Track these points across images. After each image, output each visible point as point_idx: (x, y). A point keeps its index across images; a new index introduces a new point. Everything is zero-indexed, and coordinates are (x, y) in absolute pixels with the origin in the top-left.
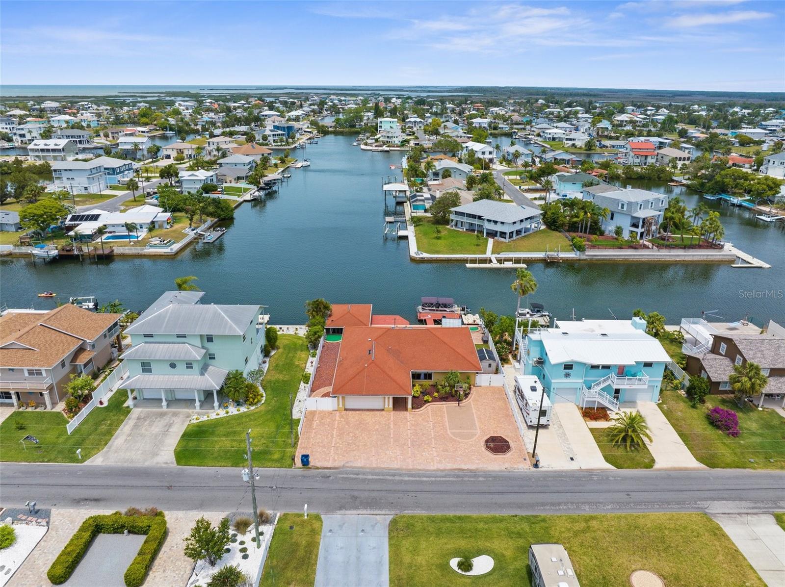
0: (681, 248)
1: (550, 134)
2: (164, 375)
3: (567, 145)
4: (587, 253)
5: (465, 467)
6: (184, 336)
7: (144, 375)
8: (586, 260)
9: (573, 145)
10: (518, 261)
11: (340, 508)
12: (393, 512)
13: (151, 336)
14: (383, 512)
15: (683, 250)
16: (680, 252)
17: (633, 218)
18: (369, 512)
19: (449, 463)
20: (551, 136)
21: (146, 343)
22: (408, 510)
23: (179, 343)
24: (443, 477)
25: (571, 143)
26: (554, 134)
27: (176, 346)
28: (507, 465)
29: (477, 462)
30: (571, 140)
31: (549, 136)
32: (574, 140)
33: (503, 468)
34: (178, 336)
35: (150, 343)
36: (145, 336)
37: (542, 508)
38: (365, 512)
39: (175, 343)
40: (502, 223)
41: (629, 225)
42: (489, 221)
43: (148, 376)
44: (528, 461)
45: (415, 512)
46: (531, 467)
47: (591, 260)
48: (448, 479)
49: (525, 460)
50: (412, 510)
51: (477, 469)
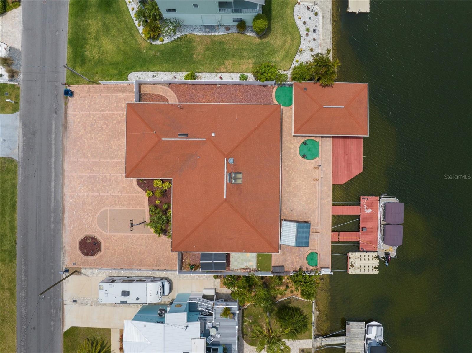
5: (66, 216)
11: (24, 124)
12: (20, 160)
14: (20, 154)
18: (21, 144)
19: (70, 203)
22: (22, 170)
24: (55, 198)
28: (67, 248)
29: (72, 226)
33: (64, 245)
37: (23, 263)
38: (21, 141)
44: (71, 266)
45: (20, 175)
46: (65, 266)
48: (53, 201)
49: (74, 264)
50: (22, 173)
51: (63, 224)
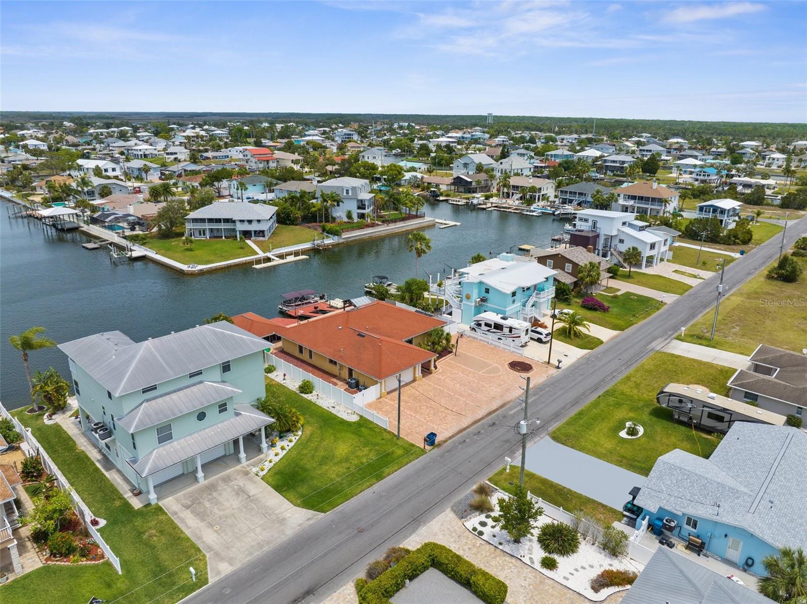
0: (400, 221)
1: (140, 150)
2: (190, 435)
3: (169, 160)
4: (343, 237)
6: (200, 373)
7: (163, 446)
8: (343, 243)
9: (176, 159)
10: (296, 254)
13: (154, 388)
15: (403, 222)
16: (400, 224)
17: (358, 200)
20: (141, 153)
21: (148, 400)
23: (194, 385)
25: (173, 157)
26: (145, 151)
27: (194, 389)
30: (172, 154)
31: (140, 153)
32: (175, 153)
34: (192, 375)
35: (154, 398)
36: (145, 391)
39: (188, 387)
40: (259, 221)
41: (356, 208)
42: (242, 221)
43: (169, 446)
47: (347, 242)
